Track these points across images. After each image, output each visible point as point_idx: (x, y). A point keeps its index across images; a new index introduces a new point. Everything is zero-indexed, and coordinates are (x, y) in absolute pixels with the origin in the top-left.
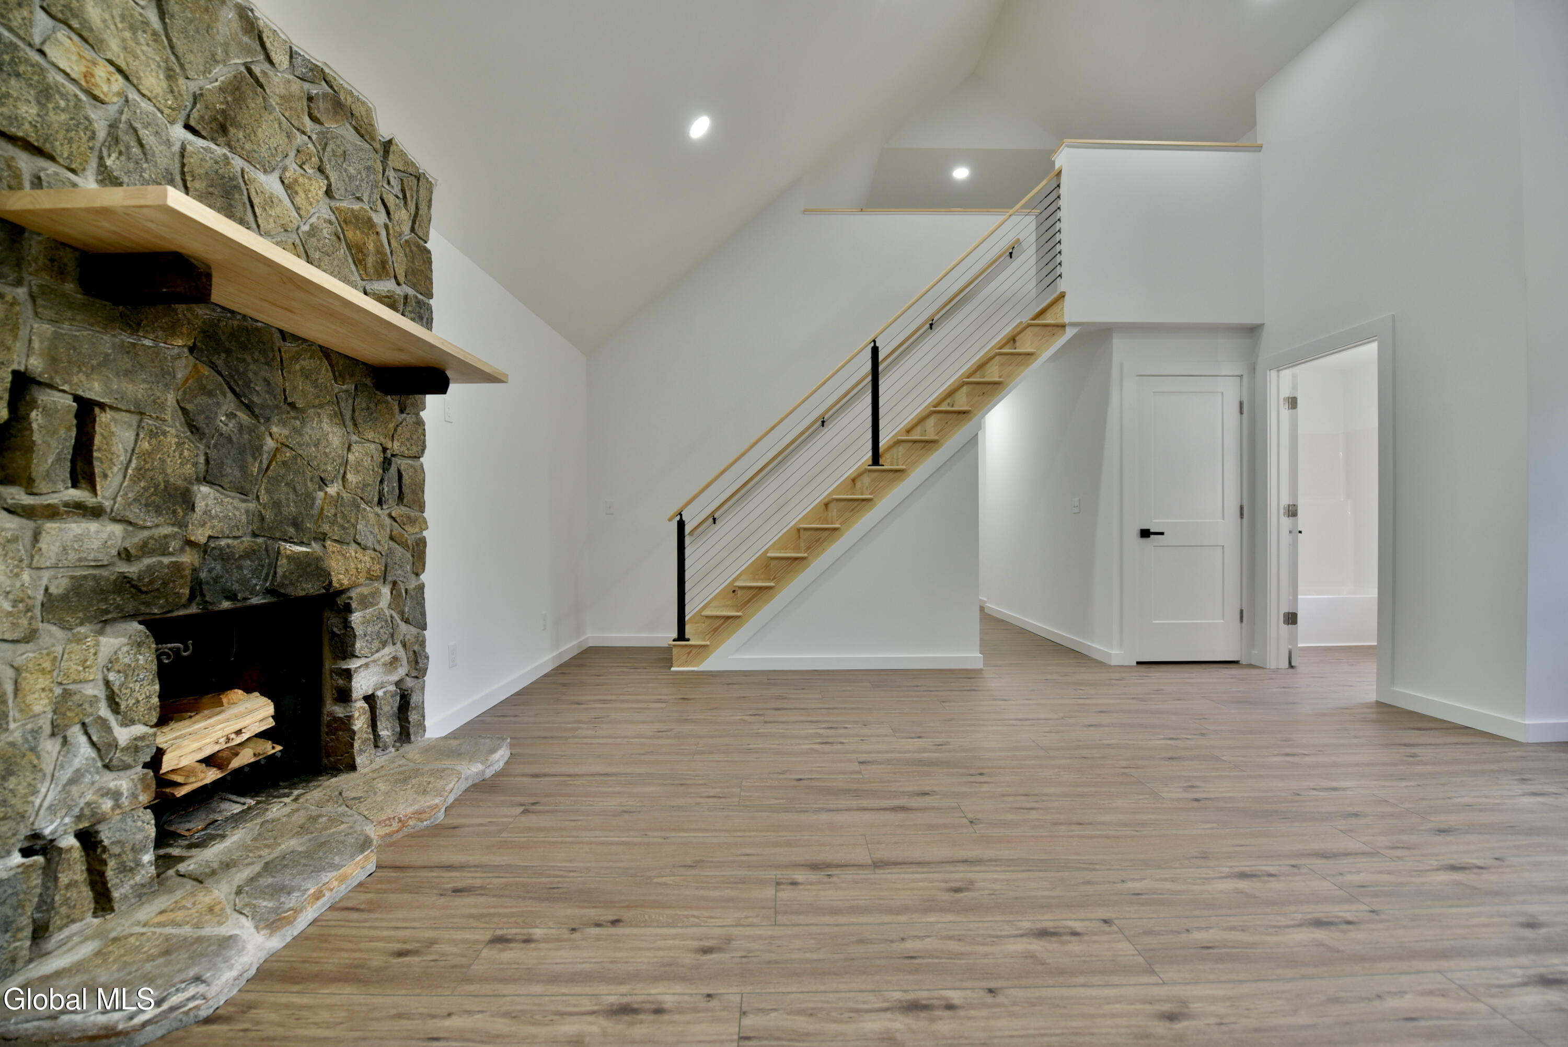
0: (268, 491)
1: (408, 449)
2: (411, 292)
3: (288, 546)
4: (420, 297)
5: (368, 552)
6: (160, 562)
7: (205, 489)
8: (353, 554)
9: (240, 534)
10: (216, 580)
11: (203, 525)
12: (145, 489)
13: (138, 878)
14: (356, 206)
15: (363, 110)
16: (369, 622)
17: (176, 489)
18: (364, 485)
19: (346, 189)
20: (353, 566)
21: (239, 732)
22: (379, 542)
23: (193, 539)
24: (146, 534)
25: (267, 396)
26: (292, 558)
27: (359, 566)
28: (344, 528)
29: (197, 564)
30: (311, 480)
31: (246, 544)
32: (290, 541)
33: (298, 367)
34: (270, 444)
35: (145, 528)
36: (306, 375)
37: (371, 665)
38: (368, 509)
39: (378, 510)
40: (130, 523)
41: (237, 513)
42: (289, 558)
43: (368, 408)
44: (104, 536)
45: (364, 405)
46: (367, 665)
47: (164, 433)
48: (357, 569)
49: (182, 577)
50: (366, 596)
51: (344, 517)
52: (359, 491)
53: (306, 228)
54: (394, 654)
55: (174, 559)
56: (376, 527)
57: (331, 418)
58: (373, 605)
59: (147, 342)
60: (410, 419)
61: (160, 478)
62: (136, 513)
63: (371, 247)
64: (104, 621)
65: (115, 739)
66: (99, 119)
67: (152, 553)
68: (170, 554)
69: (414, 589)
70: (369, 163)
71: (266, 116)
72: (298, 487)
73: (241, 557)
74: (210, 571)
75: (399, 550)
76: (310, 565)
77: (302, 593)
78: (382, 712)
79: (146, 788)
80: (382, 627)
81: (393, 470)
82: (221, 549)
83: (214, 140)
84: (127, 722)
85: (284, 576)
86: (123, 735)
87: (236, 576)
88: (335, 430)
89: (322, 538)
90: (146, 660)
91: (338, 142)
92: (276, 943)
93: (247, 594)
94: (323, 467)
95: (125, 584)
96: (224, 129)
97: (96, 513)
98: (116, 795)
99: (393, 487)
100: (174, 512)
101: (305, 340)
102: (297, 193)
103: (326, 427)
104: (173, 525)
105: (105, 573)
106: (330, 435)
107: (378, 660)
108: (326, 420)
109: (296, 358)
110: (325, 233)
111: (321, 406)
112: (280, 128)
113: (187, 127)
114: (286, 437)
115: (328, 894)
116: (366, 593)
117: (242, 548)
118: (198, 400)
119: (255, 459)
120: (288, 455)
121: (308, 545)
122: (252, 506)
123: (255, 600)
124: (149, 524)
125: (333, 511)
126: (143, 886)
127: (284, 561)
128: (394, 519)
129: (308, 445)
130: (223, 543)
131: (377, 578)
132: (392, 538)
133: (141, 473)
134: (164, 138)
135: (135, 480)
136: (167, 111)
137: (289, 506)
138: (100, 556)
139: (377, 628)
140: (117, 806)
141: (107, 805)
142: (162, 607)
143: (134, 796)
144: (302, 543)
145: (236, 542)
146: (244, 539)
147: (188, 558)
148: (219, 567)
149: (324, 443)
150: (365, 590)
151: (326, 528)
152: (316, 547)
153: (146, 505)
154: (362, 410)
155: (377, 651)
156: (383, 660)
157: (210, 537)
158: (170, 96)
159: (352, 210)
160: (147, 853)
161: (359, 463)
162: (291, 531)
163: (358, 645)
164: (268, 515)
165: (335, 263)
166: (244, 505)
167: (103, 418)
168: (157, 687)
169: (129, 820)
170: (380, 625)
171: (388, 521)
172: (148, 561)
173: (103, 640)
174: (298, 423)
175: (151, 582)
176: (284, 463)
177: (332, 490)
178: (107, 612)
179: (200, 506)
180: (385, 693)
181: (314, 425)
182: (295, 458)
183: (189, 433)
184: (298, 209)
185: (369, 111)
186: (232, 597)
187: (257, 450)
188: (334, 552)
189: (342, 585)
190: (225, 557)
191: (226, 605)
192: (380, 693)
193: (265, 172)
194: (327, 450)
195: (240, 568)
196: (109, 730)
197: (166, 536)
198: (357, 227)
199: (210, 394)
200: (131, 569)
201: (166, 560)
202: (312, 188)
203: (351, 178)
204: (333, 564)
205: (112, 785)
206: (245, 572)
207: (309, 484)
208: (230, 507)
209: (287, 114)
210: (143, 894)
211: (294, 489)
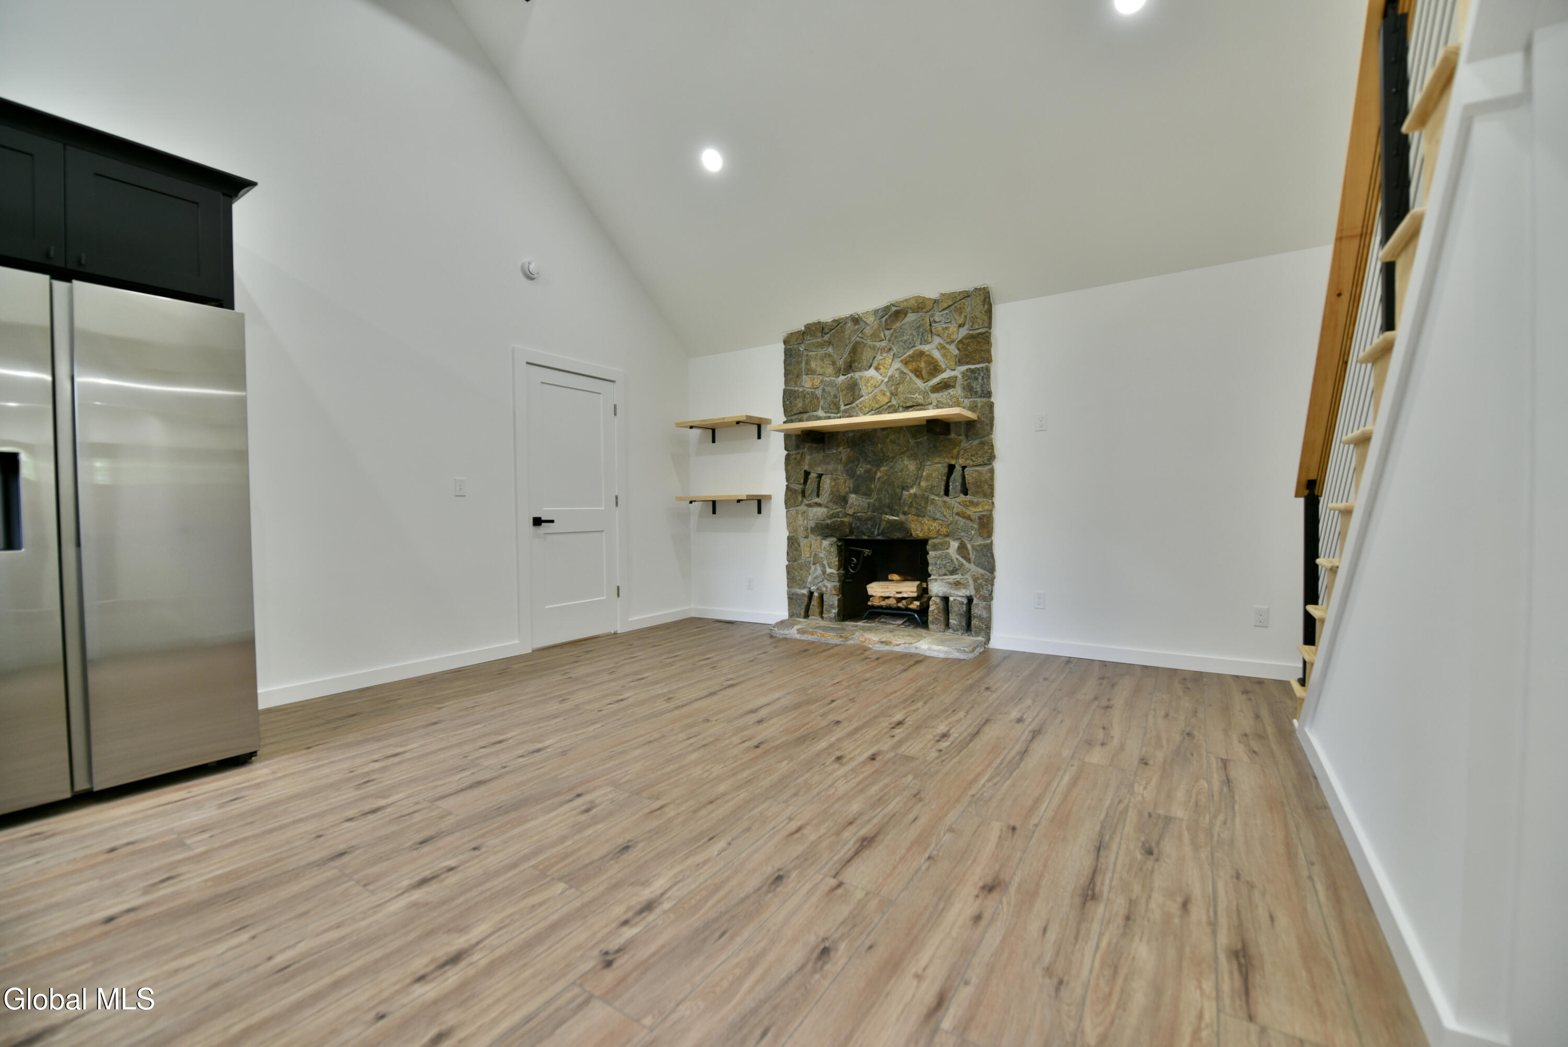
0: (877, 494)
1: (973, 461)
2: (964, 368)
3: (888, 517)
4: (973, 367)
5: (937, 521)
6: (837, 520)
7: (853, 496)
8: (927, 522)
9: (865, 511)
10: (858, 527)
11: (851, 508)
12: (833, 497)
13: (830, 615)
14: (911, 352)
15: (913, 302)
16: (938, 558)
17: (842, 496)
18: (932, 487)
19: (904, 349)
20: (926, 527)
21: (900, 593)
22: (945, 516)
23: (848, 513)
24: (834, 511)
25: (874, 457)
26: (889, 522)
27: (931, 528)
28: (917, 509)
29: (851, 521)
30: (898, 487)
31: (868, 515)
32: (886, 514)
33: (888, 440)
34: (879, 474)
35: (833, 509)
36: (893, 442)
37: (938, 581)
38: (936, 498)
39: (946, 498)
40: (830, 508)
41: (864, 504)
42: (886, 521)
43: (935, 446)
44: (822, 512)
45: (931, 445)
46: (936, 580)
47: (838, 479)
48: (929, 529)
49: (845, 525)
50: (936, 544)
51: (917, 503)
52: (928, 490)
53: (886, 380)
54: (958, 580)
55: (841, 519)
56: (943, 508)
57: (908, 457)
58: (941, 550)
59: (834, 451)
60: (976, 442)
61: (838, 494)
62: (831, 504)
63: (923, 365)
64: (825, 537)
65: (826, 571)
66: (819, 392)
67: (835, 517)
68: (840, 518)
69: (979, 546)
70: (919, 324)
71: (865, 349)
72: (890, 491)
73: (865, 520)
74: (856, 524)
75: (962, 521)
76: (897, 525)
77: (895, 537)
78: (952, 610)
79: (835, 590)
80: (948, 563)
81: (957, 474)
82: (858, 517)
83: (849, 373)
84: (830, 568)
85: (884, 529)
86: (829, 570)
87: (865, 527)
88: (911, 463)
89: (905, 513)
90: (834, 550)
91: (898, 331)
92: (798, 636)
93: (870, 534)
94: (906, 481)
95: (827, 526)
96: (851, 367)
97: (819, 505)
98: (827, 587)
99: (956, 486)
100: (841, 504)
101: (891, 428)
102: (880, 369)
103: (906, 462)
104: (842, 508)
105: (824, 522)
106: (909, 466)
107: (943, 579)
108: (906, 459)
109: (887, 436)
110: (897, 376)
111: (903, 453)
112: (871, 348)
113: (843, 375)
114: (886, 471)
115: (816, 637)
116: (937, 542)
117: (866, 516)
118: (849, 466)
119: (872, 483)
120: (885, 478)
121: (897, 516)
122: (872, 501)
123: (879, 538)
124: (834, 508)
125: (910, 501)
126: (831, 618)
127: (885, 523)
128: (959, 503)
129: (896, 472)
130: (859, 515)
131: (946, 536)
132: (958, 514)
133: (832, 493)
134: (834, 385)
135: (830, 495)
136: (834, 376)
137: (885, 500)
138: (821, 517)
139: (944, 562)
140: (826, 591)
141: (824, 589)
142: (839, 535)
143: (831, 591)
144: (893, 515)
145: (864, 514)
146: (868, 513)
147: (846, 520)
148: (858, 523)
149: (905, 469)
150: (936, 541)
151: (906, 509)
152: (902, 517)
153: (834, 502)
154: (931, 448)
155: (945, 575)
156: (948, 580)
157: (854, 513)
158: (834, 371)
159: (910, 356)
160: (835, 609)
161: (929, 476)
162: (887, 510)
163: (930, 568)
164: (877, 504)
165: (905, 385)
166: (868, 500)
167: (823, 477)
168: (837, 559)
169: (831, 597)
170: (947, 561)
171: (956, 504)
172: (834, 519)
173: (823, 541)
174: (893, 464)
175: (834, 526)
176: (884, 483)
177: (912, 491)
178: (824, 534)
179: (850, 501)
180: (955, 600)
181: (900, 462)
182: (889, 478)
183: (848, 478)
184: (881, 375)
185: (917, 298)
186: (865, 535)
187: (872, 479)
188: (913, 520)
189: (918, 536)
190: (859, 519)
191: (865, 537)
192: (951, 599)
193: (867, 370)
194: (907, 473)
195: (866, 524)
196: (825, 568)
197: (838, 512)
198: (912, 362)
199: (853, 462)
200: (829, 522)
201: (839, 519)
202: (887, 362)
203: (905, 342)
204: (913, 526)
205: (826, 584)
206: (869, 526)
207: (897, 489)
208: (861, 502)
209: (874, 340)
210: (830, 620)
211: (888, 492)
